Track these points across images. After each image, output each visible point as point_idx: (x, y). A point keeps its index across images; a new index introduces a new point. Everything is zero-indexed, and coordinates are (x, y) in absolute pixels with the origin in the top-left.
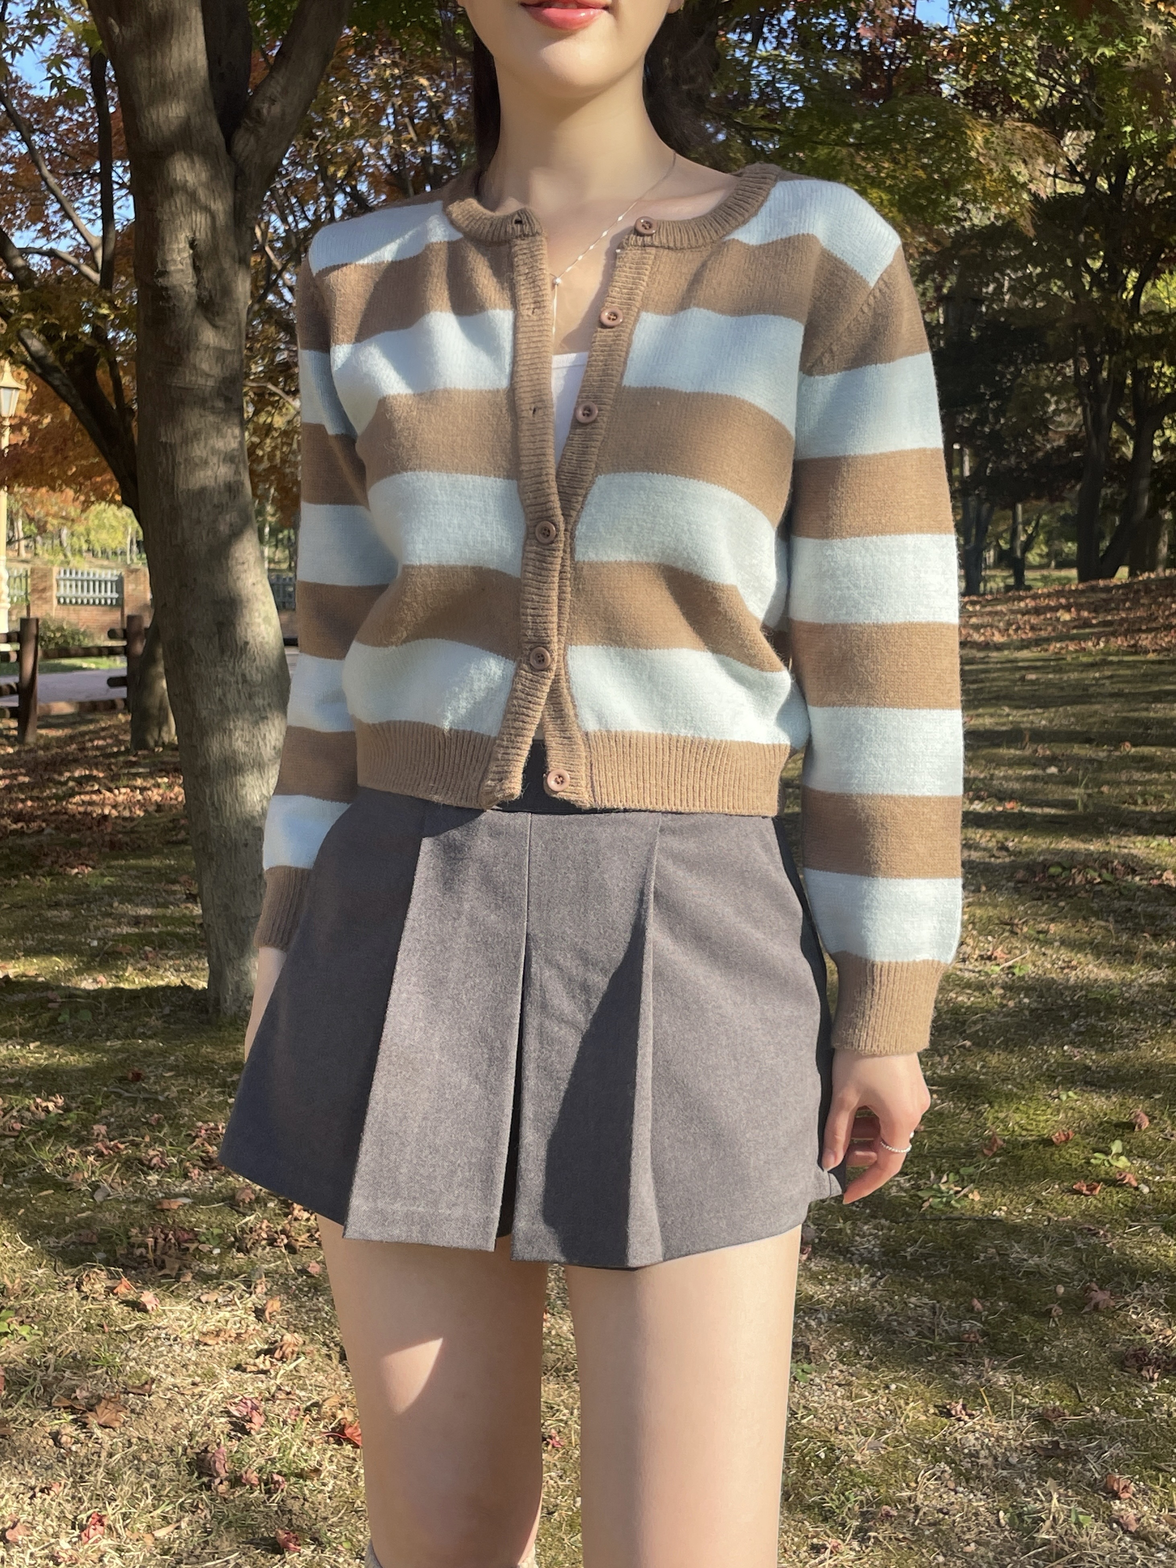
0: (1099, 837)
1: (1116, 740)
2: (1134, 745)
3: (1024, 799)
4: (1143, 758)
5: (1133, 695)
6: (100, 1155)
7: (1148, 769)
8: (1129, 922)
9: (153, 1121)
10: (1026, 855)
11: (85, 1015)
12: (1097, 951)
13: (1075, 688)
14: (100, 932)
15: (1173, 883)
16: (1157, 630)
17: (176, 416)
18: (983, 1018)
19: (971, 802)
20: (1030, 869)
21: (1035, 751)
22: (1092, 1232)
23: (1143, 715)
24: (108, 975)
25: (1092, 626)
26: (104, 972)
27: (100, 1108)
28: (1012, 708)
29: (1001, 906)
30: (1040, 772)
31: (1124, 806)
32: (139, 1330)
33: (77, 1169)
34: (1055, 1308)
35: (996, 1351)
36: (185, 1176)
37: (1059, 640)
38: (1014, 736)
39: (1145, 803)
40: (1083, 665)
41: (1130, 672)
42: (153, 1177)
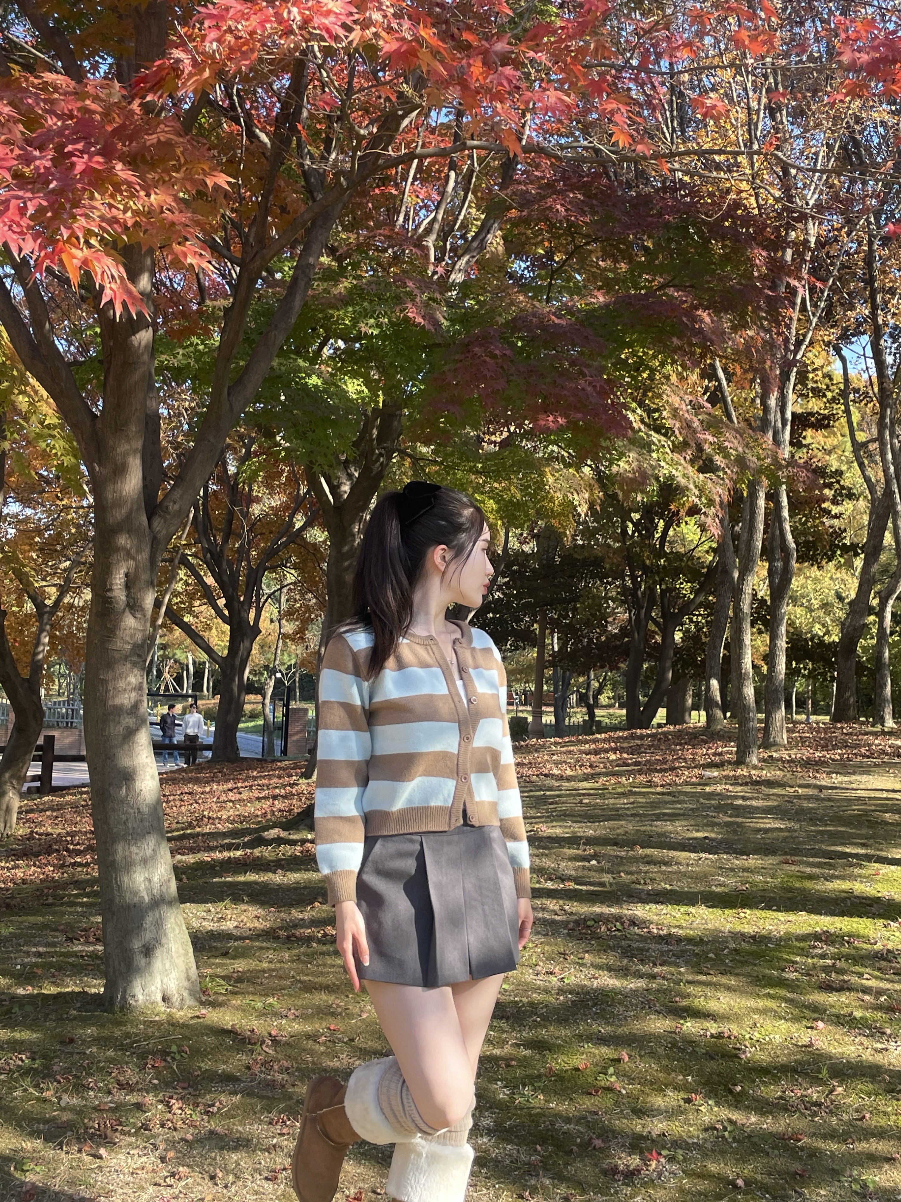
0: (617, 904)
1: (631, 844)
2: (642, 848)
3: (577, 880)
4: (646, 856)
5: (645, 815)
6: (59, 1082)
7: (648, 863)
8: (628, 953)
9: (85, 1064)
10: (575, 914)
11: (29, 1008)
12: (609, 969)
13: (612, 810)
14: (19, 961)
15: (655, 931)
16: (665, 771)
17: (110, 665)
18: (546, 1006)
19: (546, 881)
20: (577, 922)
21: (585, 850)
22: (596, 1113)
23: (649, 828)
24: (33, 986)
25: (628, 765)
26: (29, 984)
27: (53, 1058)
28: (573, 822)
29: (559, 944)
30: (587, 864)
31: (633, 886)
32: (100, 1168)
33: (48, 1089)
34: (575, 1148)
35: (546, 1169)
36: (109, 1093)
37: (606, 774)
38: (573, 841)
39: (645, 884)
40: (618, 794)
41: (644, 800)
42: (91, 1093)
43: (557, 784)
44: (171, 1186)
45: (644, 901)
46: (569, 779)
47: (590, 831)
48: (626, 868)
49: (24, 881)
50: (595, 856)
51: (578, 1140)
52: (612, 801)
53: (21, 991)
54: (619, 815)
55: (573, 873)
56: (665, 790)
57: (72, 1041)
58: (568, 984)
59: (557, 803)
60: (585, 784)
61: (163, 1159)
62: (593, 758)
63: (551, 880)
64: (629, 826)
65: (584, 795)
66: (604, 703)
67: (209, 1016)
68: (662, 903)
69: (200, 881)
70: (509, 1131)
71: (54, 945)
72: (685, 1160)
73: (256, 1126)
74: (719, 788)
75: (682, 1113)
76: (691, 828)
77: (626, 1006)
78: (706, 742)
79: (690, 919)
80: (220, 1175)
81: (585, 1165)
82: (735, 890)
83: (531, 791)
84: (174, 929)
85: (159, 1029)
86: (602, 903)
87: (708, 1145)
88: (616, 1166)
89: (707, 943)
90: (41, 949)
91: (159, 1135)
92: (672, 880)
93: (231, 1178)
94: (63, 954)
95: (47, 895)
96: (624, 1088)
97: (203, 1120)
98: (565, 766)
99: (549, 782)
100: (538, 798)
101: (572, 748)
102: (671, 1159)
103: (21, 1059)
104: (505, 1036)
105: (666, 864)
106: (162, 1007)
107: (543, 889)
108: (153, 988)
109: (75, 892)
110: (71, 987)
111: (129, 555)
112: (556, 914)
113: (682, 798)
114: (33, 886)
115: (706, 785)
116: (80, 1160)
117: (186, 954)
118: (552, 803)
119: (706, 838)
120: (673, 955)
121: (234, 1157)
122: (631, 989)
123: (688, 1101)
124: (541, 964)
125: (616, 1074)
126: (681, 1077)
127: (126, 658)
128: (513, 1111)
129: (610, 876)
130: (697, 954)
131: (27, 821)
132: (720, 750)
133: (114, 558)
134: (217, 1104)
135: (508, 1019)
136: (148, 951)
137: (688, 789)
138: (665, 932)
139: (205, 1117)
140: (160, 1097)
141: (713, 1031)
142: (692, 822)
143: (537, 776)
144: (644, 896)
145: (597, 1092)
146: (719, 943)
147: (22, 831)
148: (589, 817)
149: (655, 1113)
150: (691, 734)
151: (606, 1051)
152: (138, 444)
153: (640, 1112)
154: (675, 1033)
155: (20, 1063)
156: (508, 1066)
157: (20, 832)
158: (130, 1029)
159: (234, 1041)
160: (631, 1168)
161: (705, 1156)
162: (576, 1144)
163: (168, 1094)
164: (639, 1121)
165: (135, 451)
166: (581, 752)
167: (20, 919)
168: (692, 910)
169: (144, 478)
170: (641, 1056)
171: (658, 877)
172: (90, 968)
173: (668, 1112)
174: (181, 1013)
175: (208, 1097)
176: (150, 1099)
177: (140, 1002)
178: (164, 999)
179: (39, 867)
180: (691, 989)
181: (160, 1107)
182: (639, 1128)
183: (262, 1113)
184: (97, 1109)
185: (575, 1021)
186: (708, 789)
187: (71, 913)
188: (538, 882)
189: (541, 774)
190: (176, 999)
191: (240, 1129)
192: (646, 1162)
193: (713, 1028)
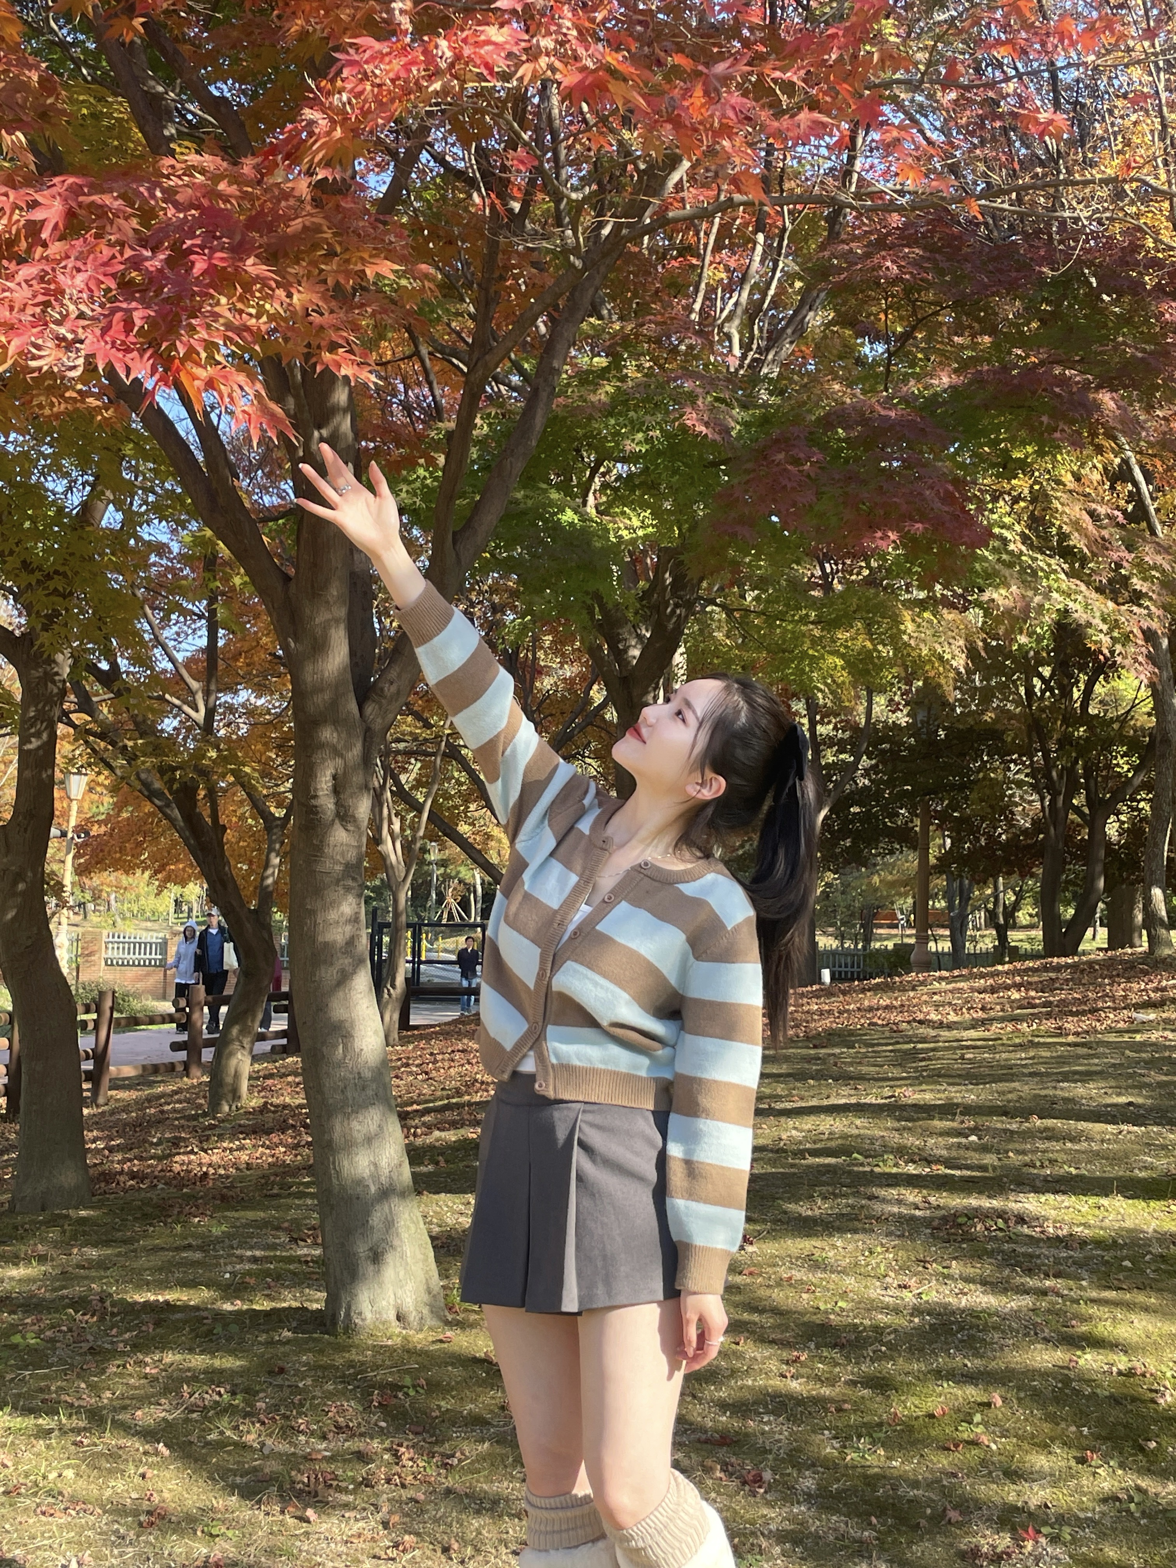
0: (1001, 1194)
1: (1025, 1113)
2: (1041, 1118)
3: (948, 1163)
4: (1046, 1129)
5: (1048, 1074)
6: (263, 1423)
7: (1049, 1139)
8: (1011, 1260)
9: (296, 1401)
10: (943, 1208)
11: (234, 1328)
12: (984, 1283)
13: (1003, 1067)
14: (229, 1268)
15: (1051, 1230)
16: (1083, 1013)
17: (318, 891)
18: (896, 1331)
19: (907, 1163)
20: (944, 1219)
21: (962, 1122)
22: (954, 1475)
23: (1051, 1092)
24: (242, 1300)
25: (1034, 1006)
26: (237, 1298)
27: (258, 1392)
28: (949, 1084)
29: (918, 1247)
30: (964, 1140)
31: (1025, 1170)
32: (307, 1534)
33: (248, 1432)
34: (923, 1522)
35: (882, 1549)
36: (324, 1437)
37: (1002, 1020)
38: (947, 1110)
39: (1042, 1166)
40: (1015, 1046)
41: (1048, 1054)
42: (302, 1438)
43: (933, 1033)
44: (393, 1559)
45: (1037, 1191)
46: (950, 1026)
47: (970, 1095)
48: (1017, 1146)
49: (249, 1166)
50: (974, 1130)
51: (929, 1511)
52: (1004, 1056)
53: (228, 1307)
54: (1012, 1075)
55: (944, 1153)
56: (1079, 1040)
57: (282, 1371)
58: (927, 1302)
59: (930, 1059)
60: (973, 1034)
61: (385, 1524)
62: (987, 997)
63: (914, 1162)
64: (1025, 1089)
65: (968, 1047)
66: (1024, 923)
67: (455, 1340)
68: (1064, 1193)
69: (461, 1165)
70: (838, 1496)
71: (274, 1247)
72: (1074, 1540)
73: (506, 1484)
74: (1155, 1036)
75: (1072, 1477)
76: (1110, 1091)
77: (1003, 1332)
78: (1146, 973)
79: (1101, 1214)
80: (456, 1546)
81: (936, 1545)
82: (1166, 1175)
83: (898, 1043)
84: (408, 1228)
85: (391, 1355)
86: (980, 1193)
87: (1107, 1522)
88: (977, 1547)
89: (1122, 1247)
90: (258, 1253)
91: (383, 1492)
92: (1079, 1162)
93: (469, 1551)
94: (282, 1259)
95: (273, 1183)
96: (995, 1442)
97: (439, 1474)
98: (948, 1009)
99: (923, 1031)
100: (906, 1052)
101: (961, 985)
102: (1055, 1540)
103: (219, 1394)
104: (838, 1369)
105: (1072, 1140)
106: (396, 1328)
107: (901, 1174)
108: (384, 1303)
109: (307, 1179)
110: (289, 1300)
111: (336, 753)
112: (917, 1208)
113: (1101, 1050)
114: (259, 1172)
115: (1137, 1031)
116: (282, 1523)
117: (426, 1260)
118: (923, 1059)
119: (1130, 1104)
120: (1074, 1263)
121: (475, 1523)
122: (1012, 1309)
123: (1082, 1461)
124: (892, 1274)
125: (985, 1423)
126: (1073, 1429)
127: (337, 882)
128: (842, 1470)
129: (994, 1157)
130: (1107, 1262)
131: (264, 1089)
132: (1164, 983)
133: (317, 757)
134: (458, 1454)
135: (843, 1347)
136: (377, 1257)
137: (1112, 1038)
138: (1065, 1232)
139: (443, 1471)
140: (387, 1444)
141: (1122, 1367)
142: (1113, 1084)
143: (909, 1022)
144: (1038, 1183)
145: (956, 1446)
146: (1139, 1246)
147: (255, 1102)
148: (973, 1077)
149: (1035, 1476)
150: (1126, 962)
151: (973, 1393)
152: (341, 612)
153: (1014, 1475)
154: (1068, 1368)
155: (217, 1398)
156: (839, 1410)
157: (253, 1104)
158: (354, 1356)
159: (487, 1373)
160: (999, 1550)
161: (1102, 1536)
162: (923, 1515)
163: (396, 1441)
164: (1013, 1487)
165: (337, 621)
166: (973, 990)
167: (236, 1215)
168: (1104, 1201)
169: (352, 653)
170: (1019, 1400)
171: (1061, 1157)
172: (315, 1277)
173: (1053, 1475)
174: (421, 1336)
175: (447, 1445)
176: (376, 1445)
177: (368, 1322)
178: (398, 1318)
179: (268, 1148)
180: (1093, 1310)
181: (386, 1457)
182: (1012, 1498)
183: (514, 1468)
184: (307, 1458)
185: (933, 1351)
186: (1138, 1038)
187: (298, 1207)
188: (896, 1165)
189: (914, 1020)
190: (413, 1317)
191: (485, 1487)
192: (1018, 1541)
193: (1122, 1362)
